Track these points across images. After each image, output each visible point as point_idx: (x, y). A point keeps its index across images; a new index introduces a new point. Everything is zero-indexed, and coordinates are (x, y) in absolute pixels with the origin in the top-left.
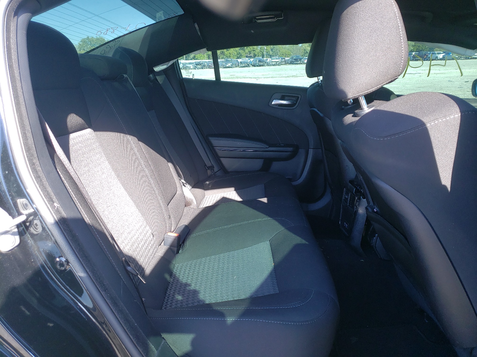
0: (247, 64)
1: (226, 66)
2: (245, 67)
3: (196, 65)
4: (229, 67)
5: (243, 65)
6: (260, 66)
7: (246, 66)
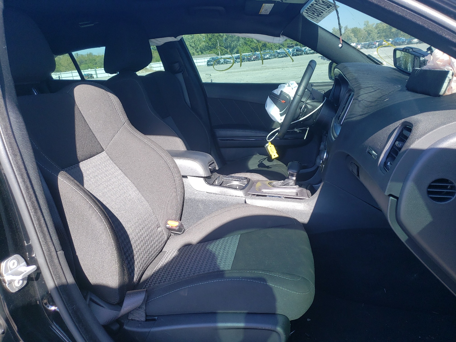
0: (286, 54)
1: (264, 58)
2: (283, 57)
3: (235, 59)
4: (267, 59)
5: (281, 56)
6: (298, 55)
7: (285, 57)
